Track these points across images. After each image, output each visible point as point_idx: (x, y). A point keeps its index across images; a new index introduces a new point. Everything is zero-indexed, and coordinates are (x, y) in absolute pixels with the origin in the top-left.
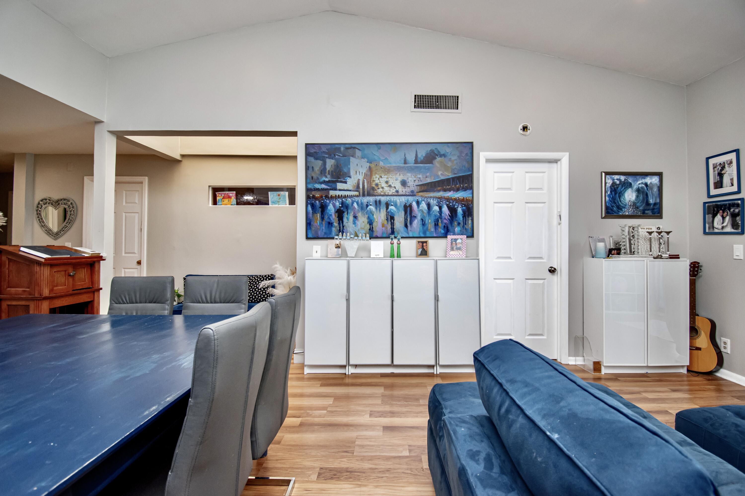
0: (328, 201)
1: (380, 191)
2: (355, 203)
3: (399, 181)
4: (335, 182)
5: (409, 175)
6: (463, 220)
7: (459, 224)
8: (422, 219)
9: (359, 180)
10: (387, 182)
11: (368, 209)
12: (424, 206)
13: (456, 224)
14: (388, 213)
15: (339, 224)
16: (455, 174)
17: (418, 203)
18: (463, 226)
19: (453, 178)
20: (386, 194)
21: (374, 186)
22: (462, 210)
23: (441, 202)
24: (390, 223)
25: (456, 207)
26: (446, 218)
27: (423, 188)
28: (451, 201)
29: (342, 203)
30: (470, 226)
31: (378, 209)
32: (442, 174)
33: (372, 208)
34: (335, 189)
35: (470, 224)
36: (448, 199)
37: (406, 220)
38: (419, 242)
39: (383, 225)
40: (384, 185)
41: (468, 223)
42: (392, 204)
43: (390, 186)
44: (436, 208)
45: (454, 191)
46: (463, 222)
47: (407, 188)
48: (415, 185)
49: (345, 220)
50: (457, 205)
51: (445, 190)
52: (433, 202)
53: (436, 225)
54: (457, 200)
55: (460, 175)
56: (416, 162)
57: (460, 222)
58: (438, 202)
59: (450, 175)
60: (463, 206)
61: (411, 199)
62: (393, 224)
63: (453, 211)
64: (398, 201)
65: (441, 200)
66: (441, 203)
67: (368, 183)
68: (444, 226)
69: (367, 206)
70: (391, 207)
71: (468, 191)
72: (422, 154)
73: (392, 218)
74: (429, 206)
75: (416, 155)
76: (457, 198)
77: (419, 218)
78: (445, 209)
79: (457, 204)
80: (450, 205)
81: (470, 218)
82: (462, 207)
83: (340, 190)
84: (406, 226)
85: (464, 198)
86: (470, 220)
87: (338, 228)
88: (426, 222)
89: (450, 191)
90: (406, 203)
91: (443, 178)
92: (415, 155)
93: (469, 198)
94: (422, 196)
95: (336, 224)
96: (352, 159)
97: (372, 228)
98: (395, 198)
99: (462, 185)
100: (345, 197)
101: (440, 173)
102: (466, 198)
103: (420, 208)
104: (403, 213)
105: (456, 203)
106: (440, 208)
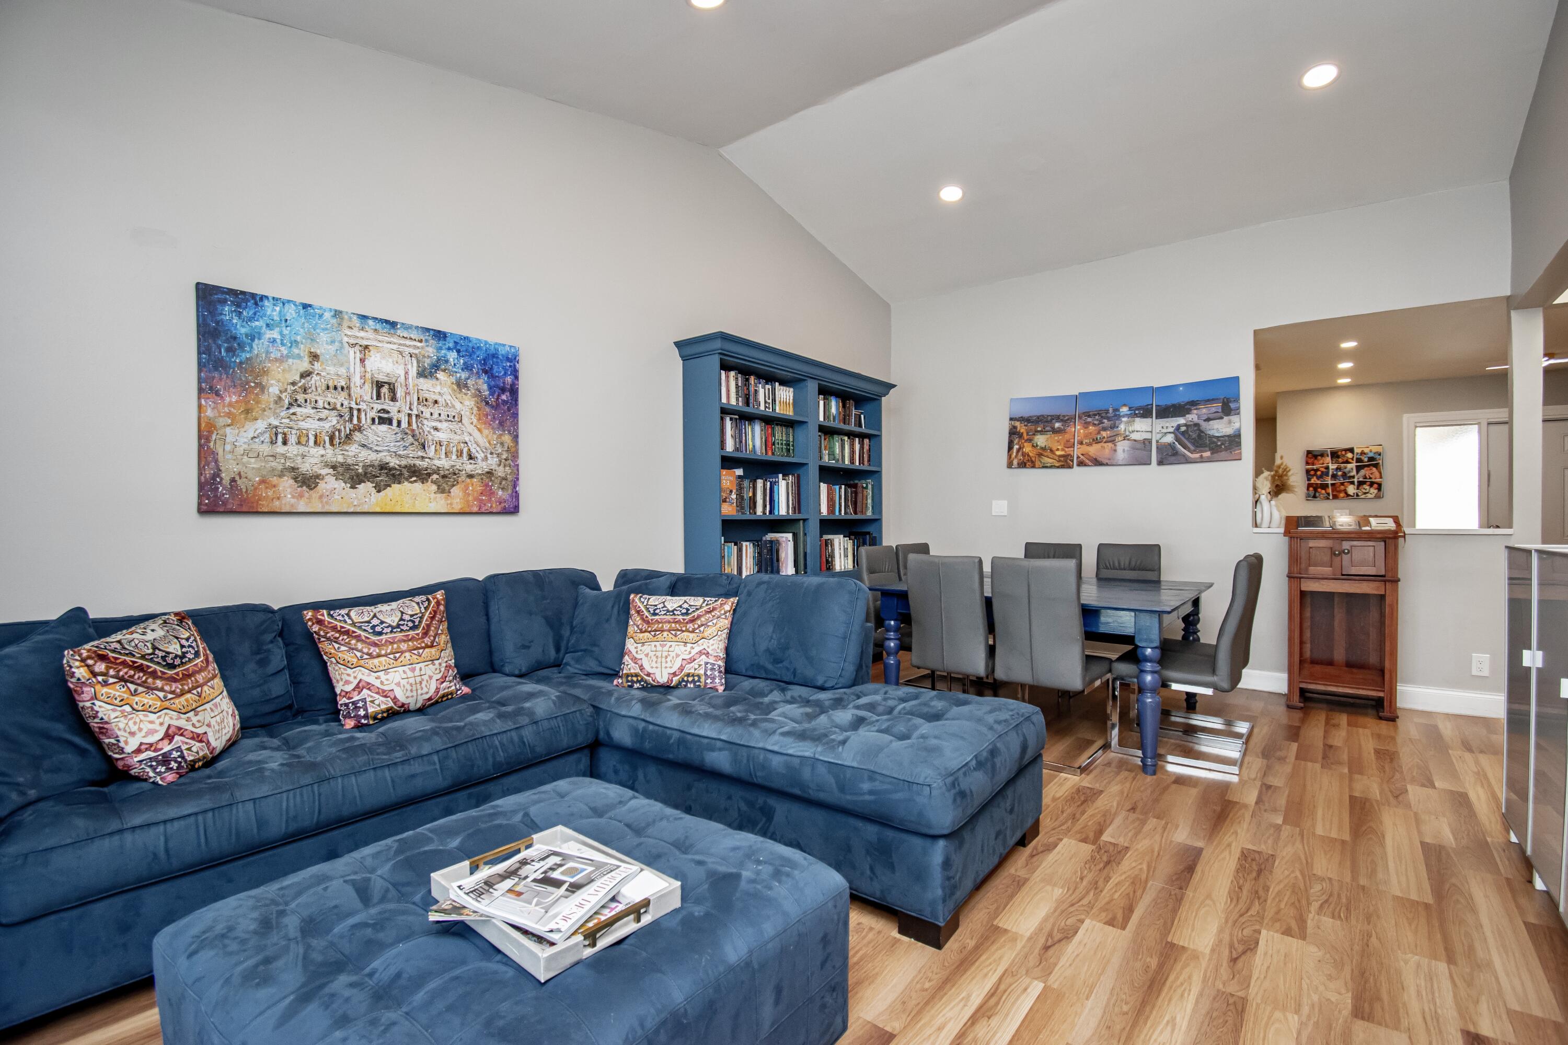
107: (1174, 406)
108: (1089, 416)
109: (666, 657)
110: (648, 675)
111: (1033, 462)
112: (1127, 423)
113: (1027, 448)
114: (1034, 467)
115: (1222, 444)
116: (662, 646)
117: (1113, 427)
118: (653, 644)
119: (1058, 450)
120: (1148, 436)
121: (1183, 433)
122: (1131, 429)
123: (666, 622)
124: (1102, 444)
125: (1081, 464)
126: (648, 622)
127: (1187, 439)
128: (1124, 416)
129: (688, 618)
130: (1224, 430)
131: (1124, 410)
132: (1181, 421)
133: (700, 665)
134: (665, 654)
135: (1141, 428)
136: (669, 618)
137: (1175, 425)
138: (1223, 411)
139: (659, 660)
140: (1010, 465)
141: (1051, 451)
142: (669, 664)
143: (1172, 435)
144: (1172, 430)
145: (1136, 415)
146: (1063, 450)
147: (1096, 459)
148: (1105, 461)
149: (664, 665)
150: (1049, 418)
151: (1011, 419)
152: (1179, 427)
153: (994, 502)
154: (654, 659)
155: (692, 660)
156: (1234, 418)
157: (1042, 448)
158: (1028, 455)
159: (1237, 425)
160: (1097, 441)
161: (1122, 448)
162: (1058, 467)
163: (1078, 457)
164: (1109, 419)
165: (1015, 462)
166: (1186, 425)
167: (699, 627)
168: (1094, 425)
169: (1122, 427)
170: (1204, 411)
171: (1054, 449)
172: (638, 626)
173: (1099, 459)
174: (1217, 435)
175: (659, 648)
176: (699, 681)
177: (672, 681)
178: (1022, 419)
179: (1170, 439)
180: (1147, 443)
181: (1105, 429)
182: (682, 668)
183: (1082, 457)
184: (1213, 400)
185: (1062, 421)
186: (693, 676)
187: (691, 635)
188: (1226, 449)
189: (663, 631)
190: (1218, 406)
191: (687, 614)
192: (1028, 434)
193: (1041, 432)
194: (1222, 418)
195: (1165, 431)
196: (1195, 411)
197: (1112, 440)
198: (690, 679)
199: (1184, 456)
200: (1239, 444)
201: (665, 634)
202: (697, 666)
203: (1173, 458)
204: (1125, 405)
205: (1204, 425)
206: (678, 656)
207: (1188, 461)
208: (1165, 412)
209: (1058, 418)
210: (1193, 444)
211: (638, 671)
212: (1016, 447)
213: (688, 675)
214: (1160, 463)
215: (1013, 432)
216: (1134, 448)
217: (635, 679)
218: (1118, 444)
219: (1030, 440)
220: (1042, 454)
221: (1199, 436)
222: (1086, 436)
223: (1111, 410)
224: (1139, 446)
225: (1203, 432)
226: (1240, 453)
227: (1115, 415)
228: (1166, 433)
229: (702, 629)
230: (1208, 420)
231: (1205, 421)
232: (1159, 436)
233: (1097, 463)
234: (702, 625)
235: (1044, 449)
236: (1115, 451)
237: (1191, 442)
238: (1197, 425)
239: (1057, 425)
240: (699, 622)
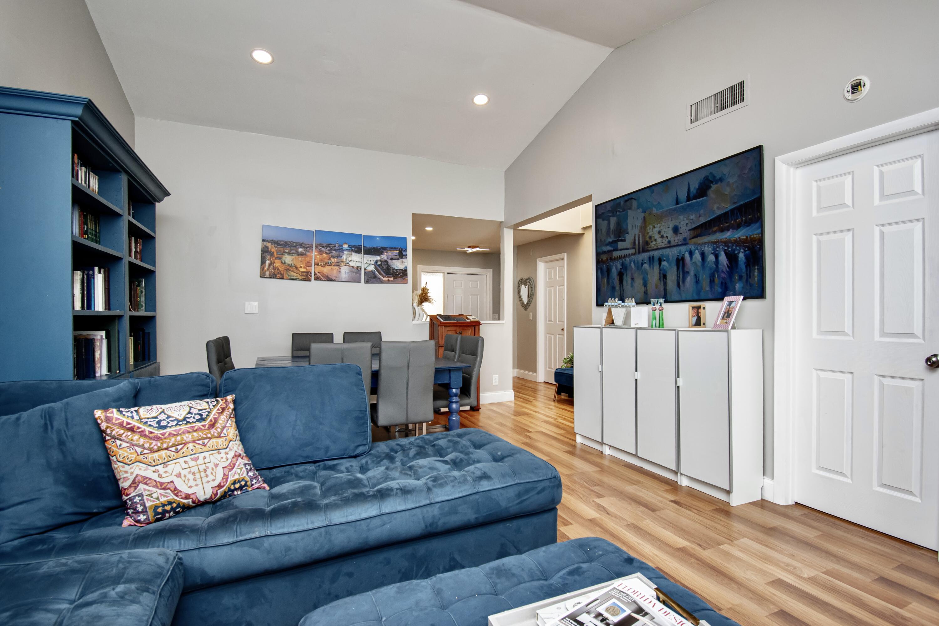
0: (612, 264)
1: (653, 244)
2: (632, 263)
3: (670, 229)
4: (615, 242)
5: (681, 217)
6: (747, 270)
7: (741, 277)
8: (695, 275)
9: (635, 234)
10: (659, 232)
11: (643, 268)
12: (697, 256)
13: (737, 278)
14: (660, 270)
15: (620, 287)
16: (735, 203)
17: (691, 253)
18: (747, 281)
19: (732, 211)
20: (659, 247)
21: (648, 239)
22: (745, 256)
23: (717, 247)
24: (662, 282)
25: (736, 252)
26: (724, 270)
27: (697, 232)
28: (730, 245)
29: (623, 264)
30: (756, 279)
31: (652, 266)
32: (718, 208)
33: (646, 266)
34: (616, 250)
35: (756, 276)
36: (726, 243)
37: (678, 277)
38: (694, 307)
39: (657, 287)
40: (657, 236)
41: (754, 275)
42: (665, 259)
43: (662, 237)
44: (712, 258)
45: (733, 229)
46: (747, 274)
47: (679, 235)
48: (687, 230)
49: (624, 282)
50: (737, 250)
51: (722, 230)
52: (708, 249)
53: (712, 281)
54: (738, 243)
55: (742, 203)
56: (689, 199)
57: (743, 275)
58: (714, 249)
59: (728, 207)
60: (746, 249)
61: (683, 248)
62: (665, 284)
63: (732, 258)
64: (671, 254)
65: (717, 245)
66: (718, 249)
67: (643, 236)
68: (722, 283)
69: (642, 264)
70: (664, 263)
71: (753, 225)
72: (695, 186)
73: (665, 277)
74: (703, 255)
75: (689, 189)
76: (738, 240)
77: (692, 273)
78: (723, 258)
79: (738, 248)
80: (729, 251)
81: (756, 267)
82: (745, 251)
83: (621, 250)
84: (679, 285)
85: (747, 237)
86: (756, 270)
87: (620, 293)
88: (700, 278)
89: (728, 230)
90: (678, 256)
91: (719, 212)
92: (686, 190)
93: (755, 236)
94: (695, 244)
95: (618, 288)
96: (630, 212)
97: (647, 290)
98: (668, 252)
99: (744, 219)
100: (625, 257)
101: (715, 207)
102: (750, 237)
103: (694, 260)
104: (675, 268)
105: (737, 246)
106: (717, 256)
107: (374, 248)
108: (323, 247)
109: (205, 471)
110: (187, 497)
111: (281, 274)
112: (348, 255)
113: (277, 264)
114: (282, 278)
115: (399, 274)
116: (196, 459)
117: (339, 256)
118: (182, 460)
119: (301, 267)
120: (359, 265)
121: (380, 265)
122: (350, 259)
123: (184, 433)
124: (332, 267)
125: (317, 279)
126: (158, 438)
127: (381, 269)
128: (345, 250)
129: (207, 423)
130: (400, 266)
131: (346, 246)
132: (378, 258)
133: (241, 469)
134: (202, 468)
135: (356, 259)
136: (184, 427)
137: (375, 260)
138: (399, 255)
139: (198, 476)
140: (263, 276)
141: (296, 268)
142: (211, 477)
143: (373, 266)
144: (373, 263)
145: (352, 251)
146: (304, 268)
147: (327, 276)
148: (333, 278)
149: (205, 480)
150: (295, 244)
151: (263, 240)
152: (377, 261)
153: (247, 303)
154: (191, 477)
155: (232, 466)
156: (404, 260)
157: (289, 265)
158: (278, 269)
159: (406, 264)
160: (328, 264)
161: (344, 270)
162: (301, 280)
163: (315, 274)
164: (336, 251)
165: (267, 274)
166: (380, 261)
167: (222, 431)
168: (326, 253)
169: (344, 257)
170: (390, 254)
171: (298, 266)
172: (142, 447)
173: (329, 276)
174: (396, 268)
175: (192, 463)
176: (246, 485)
177: (217, 493)
178: (272, 242)
179: (372, 268)
180: (359, 269)
181: (333, 257)
182: (226, 478)
183: (318, 274)
184: (394, 248)
185: (304, 247)
186: (239, 482)
187: (220, 440)
188: (401, 277)
189: (185, 444)
190: (396, 252)
191: (202, 419)
192: (277, 254)
193: (288, 253)
194: (398, 259)
195: (369, 262)
196: (385, 253)
197: (338, 265)
198: (237, 486)
199: (380, 278)
200: (406, 275)
201: (191, 446)
202: (239, 471)
203: (374, 279)
204: (346, 243)
205: (390, 261)
206: (216, 465)
207: (382, 282)
208: (370, 251)
209: (301, 245)
210: (384, 272)
211: (172, 497)
212: (268, 262)
213: (234, 483)
214: (367, 282)
215: (265, 251)
216: (352, 272)
217: (168, 508)
218: (341, 267)
219: (279, 258)
220: (289, 269)
221: (388, 269)
222: (321, 260)
223: (337, 245)
224: (354, 270)
225: (389, 266)
226: (407, 280)
227: (340, 249)
228: (370, 264)
229: (225, 431)
230: (392, 259)
231: (390, 259)
232: (366, 266)
233: (329, 279)
234: (224, 428)
235: (290, 266)
236: (340, 272)
237: (383, 271)
238: (386, 261)
239: (300, 250)
240: (218, 425)
